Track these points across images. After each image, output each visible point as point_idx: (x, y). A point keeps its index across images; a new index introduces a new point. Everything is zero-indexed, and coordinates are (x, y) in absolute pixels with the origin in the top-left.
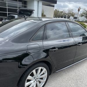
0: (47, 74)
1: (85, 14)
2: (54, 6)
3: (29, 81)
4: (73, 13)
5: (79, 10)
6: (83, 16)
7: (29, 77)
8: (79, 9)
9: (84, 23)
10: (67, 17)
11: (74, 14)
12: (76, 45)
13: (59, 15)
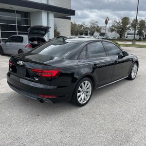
0: (91, 88)
1: (116, 28)
2: (70, 18)
3: (80, 96)
4: (98, 27)
5: (106, 22)
6: (114, 30)
7: (78, 94)
8: (106, 20)
9: (117, 42)
10: (90, 33)
11: (101, 28)
12: (113, 64)
13: (78, 31)
